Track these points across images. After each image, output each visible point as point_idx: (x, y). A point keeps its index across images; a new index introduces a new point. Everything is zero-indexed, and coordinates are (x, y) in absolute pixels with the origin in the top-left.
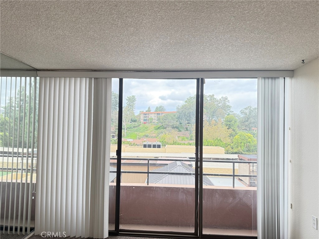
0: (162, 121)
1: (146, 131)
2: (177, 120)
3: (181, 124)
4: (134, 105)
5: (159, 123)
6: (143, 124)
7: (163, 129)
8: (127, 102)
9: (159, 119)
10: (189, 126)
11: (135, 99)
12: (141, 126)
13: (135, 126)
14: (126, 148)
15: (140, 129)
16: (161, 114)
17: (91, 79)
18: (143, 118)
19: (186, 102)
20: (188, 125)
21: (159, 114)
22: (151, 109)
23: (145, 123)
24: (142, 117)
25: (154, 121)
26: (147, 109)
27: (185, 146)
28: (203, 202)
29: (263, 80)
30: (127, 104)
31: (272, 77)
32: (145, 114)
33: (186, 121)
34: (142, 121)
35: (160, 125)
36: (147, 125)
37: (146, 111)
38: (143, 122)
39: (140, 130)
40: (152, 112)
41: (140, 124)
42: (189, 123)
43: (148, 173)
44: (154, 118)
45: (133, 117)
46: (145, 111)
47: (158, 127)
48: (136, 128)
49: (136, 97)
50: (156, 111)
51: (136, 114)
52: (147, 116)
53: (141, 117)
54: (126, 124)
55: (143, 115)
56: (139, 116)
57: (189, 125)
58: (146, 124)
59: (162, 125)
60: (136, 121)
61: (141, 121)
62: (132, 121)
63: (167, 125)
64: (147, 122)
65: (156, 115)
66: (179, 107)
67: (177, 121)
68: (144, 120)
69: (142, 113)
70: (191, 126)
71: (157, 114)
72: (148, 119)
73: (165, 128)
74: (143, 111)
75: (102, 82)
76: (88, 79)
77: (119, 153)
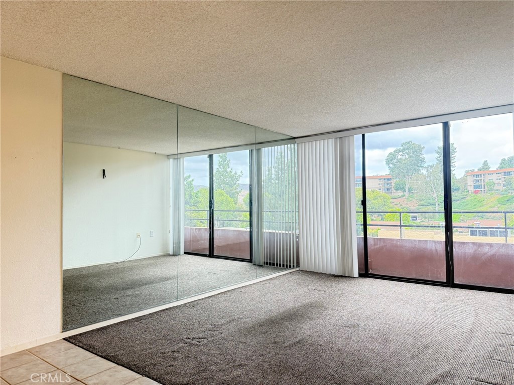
1: (480, 206)
5: (509, 191)
6: (474, 194)
8: (439, 156)
9: (508, 184)
12: (468, 198)
13: (456, 198)
14: (435, 236)
15: (467, 203)
16: (512, 173)
17: (336, 138)
18: (472, 184)
21: (509, 172)
22: (490, 165)
23: (476, 192)
24: (470, 181)
25: (496, 187)
26: (481, 166)
30: (438, 160)
32: (477, 176)
34: (471, 189)
36: (480, 196)
37: (479, 170)
38: (473, 190)
39: (467, 205)
40: (491, 171)
41: (466, 194)
44: (496, 182)
46: (476, 170)
47: (507, 199)
48: (458, 202)
50: (501, 168)
52: (481, 180)
53: (468, 182)
54: (437, 196)
55: (472, 177)
56: (464, 179)
60: (459, 189)
61: (469, 189)
64: (482, 189)
65: (501, 176)
68: (475, 187)
69: (470, 173)
71: (505, 173)
72: (483, 184)
74: (473, 170)
75: (345, 140)
76: (334, 139)
77: (364, 203)
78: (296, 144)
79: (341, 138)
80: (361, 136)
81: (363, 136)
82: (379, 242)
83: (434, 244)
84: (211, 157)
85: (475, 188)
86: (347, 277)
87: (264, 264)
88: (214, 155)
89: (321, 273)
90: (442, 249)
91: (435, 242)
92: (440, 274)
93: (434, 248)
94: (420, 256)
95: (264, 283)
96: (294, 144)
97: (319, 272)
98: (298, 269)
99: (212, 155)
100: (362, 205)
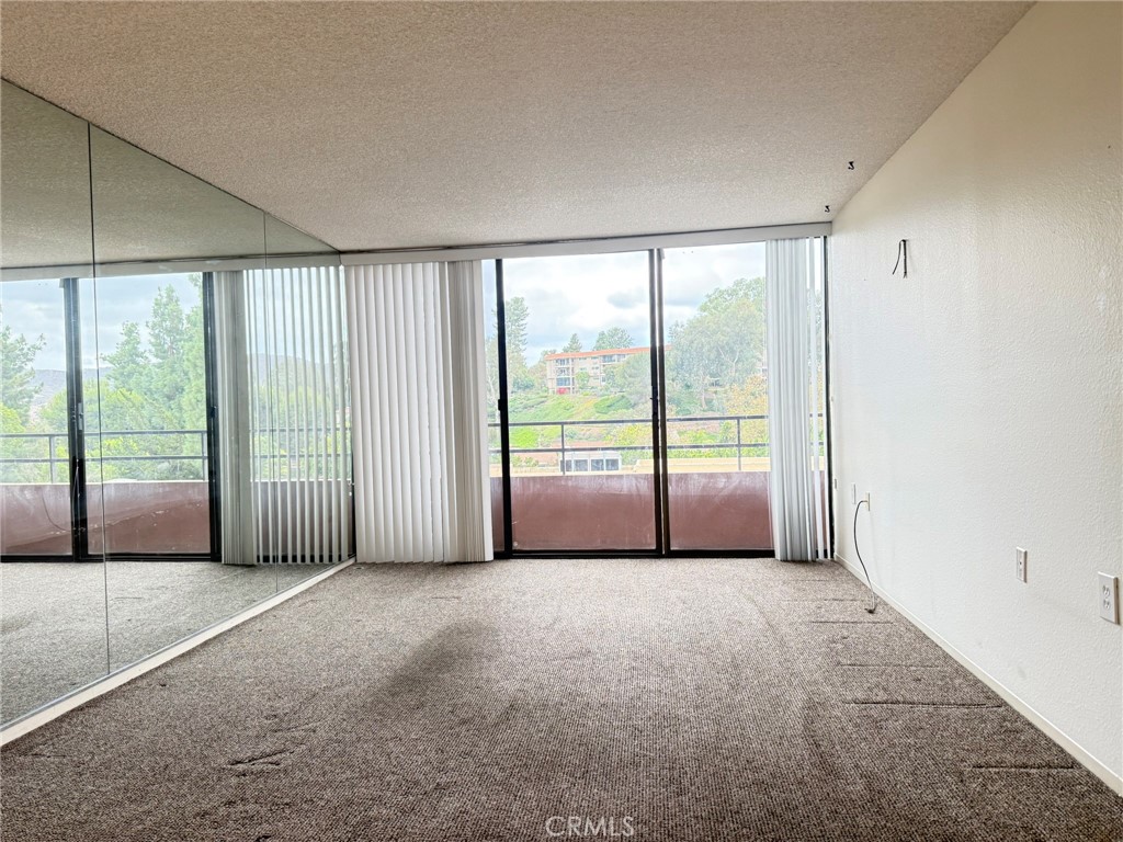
0: (619, 380)
2: (675, 373)
3: (688, 387)
4: (522, 333)
5: (612, 389)
6: (557, 396)
7: (627, 408)
9: (609, 377)
10: (716, 392)
11: (524, 310)
12: (550, 403)
13: (530, 403)
15: (547, 412)
16: (615, 357)
17: (442, 263)
18: (555, 376)
19: (704, 309)
20: (713, 389)
21: (611, 356)
22: (582, 342)
23: (561, 392)
24: (551, 370)
25: (592, 382)
26: (566, 344)
27: (703, 458)
28: (670, 488)
29: (774, 243)
31: (783, 237)
32: (562, 361)
33: (708, 377)
34: (552, 385)
35: (614, 394)
36: (568, 398)
37: (566, 351)
38: (556, 388)
40: (583, 354)
41: (545, 394)
42: (716, 384)
43: (563, 450)
44: (591, 373)
45: (520, 371)
46: (560, 351)
47: (608, 403)
48: (533, 410)
49: (526, 303)
50: (598, 348)
51: (530, 364)
52: (568, 369)
53: (548, 373)
55: (553, 363)
56: (541, 368)
57: (719, 389)
58: (565, 396)
59: (623, 397)
60: (533, 386)
61: (549, 384)
62: (519, 388)
63: (637, 393)
64: (571, 386)
65: (599, 362)
66: (679, 329)
67: (673, 380)
68: (560, 382)
69: (549, 356)
70: (725, 392)
71: (604, 357)
72: (571, 377)
73: (633, 406)
74: (555, 351)
75: (464, 268)
76: (437, 264)
77: (503, 404)
78: (341, 268)
79: (454, 262)
80: (493, 262)
81: (499, 263)
82: (531, 485)
83: (634, 482)
84: (70, 286)
85: (558, 384)
86: (471, 563)
87: (258, 560)
88: (81, 282)
89: (413, 564)
90: (647, 489)
91: (637, 477)
92: (646, 537)
93: (634, 488)
94: (610, 505)
95: (297, 603)
96: (337, 267)
97: (406, 562)
98: (352, 561)
99: (75, 280)
100: (499, 409)
